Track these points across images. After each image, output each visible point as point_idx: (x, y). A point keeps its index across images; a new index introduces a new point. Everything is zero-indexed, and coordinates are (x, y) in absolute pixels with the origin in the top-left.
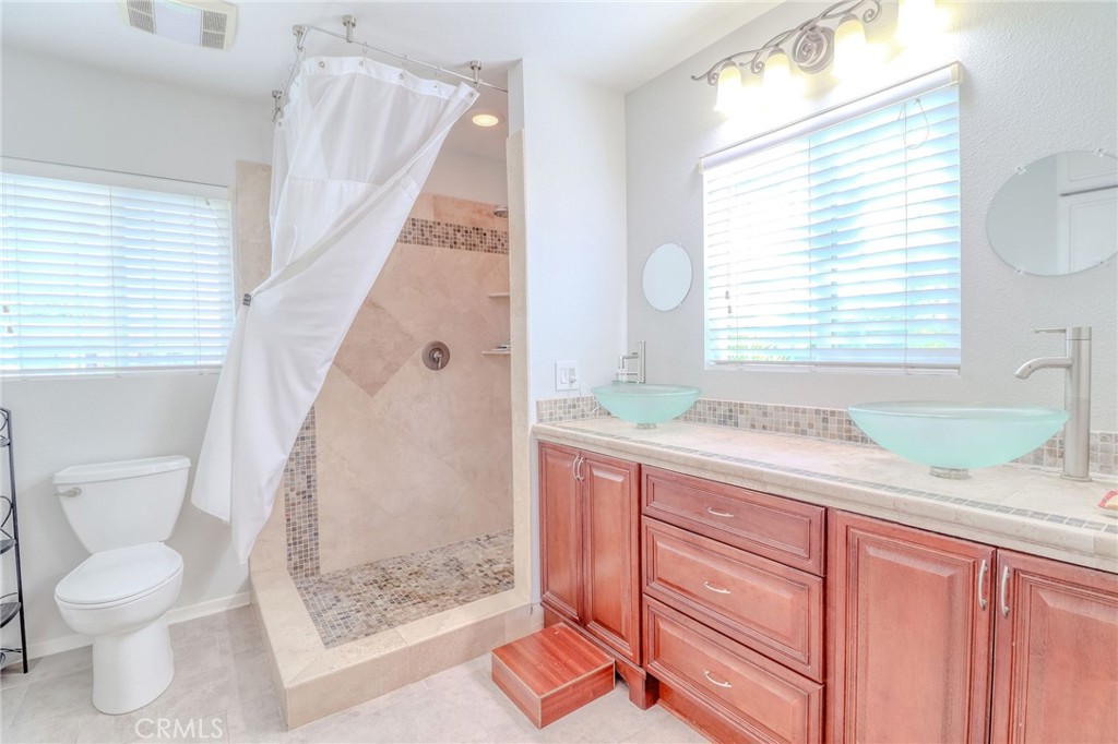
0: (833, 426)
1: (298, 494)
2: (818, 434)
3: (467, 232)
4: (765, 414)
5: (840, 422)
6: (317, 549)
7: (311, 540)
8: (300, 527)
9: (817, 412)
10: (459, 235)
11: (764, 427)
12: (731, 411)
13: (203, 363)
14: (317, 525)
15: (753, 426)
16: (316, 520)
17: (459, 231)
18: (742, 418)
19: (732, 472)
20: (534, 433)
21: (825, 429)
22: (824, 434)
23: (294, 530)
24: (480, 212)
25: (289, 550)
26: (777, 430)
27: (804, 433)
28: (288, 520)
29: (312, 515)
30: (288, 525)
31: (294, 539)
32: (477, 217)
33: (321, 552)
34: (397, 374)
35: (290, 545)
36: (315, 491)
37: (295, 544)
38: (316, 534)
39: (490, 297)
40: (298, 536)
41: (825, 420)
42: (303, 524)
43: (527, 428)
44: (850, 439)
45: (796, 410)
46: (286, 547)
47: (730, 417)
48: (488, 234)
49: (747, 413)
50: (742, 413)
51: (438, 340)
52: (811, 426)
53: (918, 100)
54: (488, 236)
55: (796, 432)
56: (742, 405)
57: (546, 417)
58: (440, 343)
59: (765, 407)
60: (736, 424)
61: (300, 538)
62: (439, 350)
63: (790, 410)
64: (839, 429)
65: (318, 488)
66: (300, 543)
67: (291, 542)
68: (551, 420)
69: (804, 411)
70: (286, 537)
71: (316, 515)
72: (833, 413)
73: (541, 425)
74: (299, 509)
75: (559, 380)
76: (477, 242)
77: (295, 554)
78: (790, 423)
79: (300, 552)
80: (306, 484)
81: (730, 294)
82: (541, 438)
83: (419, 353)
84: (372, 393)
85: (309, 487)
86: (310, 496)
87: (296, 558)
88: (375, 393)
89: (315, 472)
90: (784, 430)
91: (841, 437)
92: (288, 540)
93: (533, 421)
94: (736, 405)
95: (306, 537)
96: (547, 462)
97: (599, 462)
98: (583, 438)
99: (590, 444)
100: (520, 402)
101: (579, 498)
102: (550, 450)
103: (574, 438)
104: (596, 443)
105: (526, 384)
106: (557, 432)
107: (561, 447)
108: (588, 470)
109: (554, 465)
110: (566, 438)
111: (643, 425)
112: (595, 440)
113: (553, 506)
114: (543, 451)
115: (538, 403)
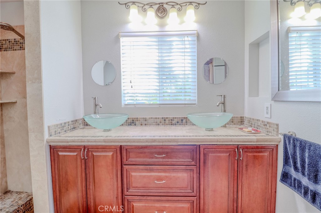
0: (167, 122)
2: (163, 125)
4: (146, 120)
5: (169, 120)
9: (163, 118)
11: (146, 125)
12: (133, 120)
15: (141, 125)
18: (137, 123)
19: (167, 141)
20: (47, 142)
21: (165, 123)
22: (165, 124)
26: (150, 125)
27: (159, 125)
41: (165, 120)
43: (43, 141)
44: (172, 124)
45: (156, 118)
47: (133, 123)
49: (139, 120)
50: (137, 121)
52: (161, 122)
53: (188, 37)
55: (156, 125)
56: (137, 118)
57: (53, 133)
59: (146, 118)
60: (135, 125)
63: (154, 118)
64: (169, 122)
68: (55, 134)
69: (158, 118)
72: (167, 118)
73: (51, 138)
78: (154, 122)
81: (132, 82)
82: (52, 144)
90: (152, 125)
91: (169, 124)
93: (46, 136)
94: (135, 118)
96: (58, 155)
97: (97, 149)
98: (87, 140)
99: (92, 142)
100: (37, 128)
101: (84, 167)
102: (61, 149)
103: (81, 141)
104: (96, 141)
105: (41, 118)
106: (67, 139)
107: (69, 147)
108: (90, 153)
109: (65, 156)
110: (74, 142)
111: (108, 130)
112: (95, 140)
113: (64, 175)
114: (54, 150)
115: (49, 127)
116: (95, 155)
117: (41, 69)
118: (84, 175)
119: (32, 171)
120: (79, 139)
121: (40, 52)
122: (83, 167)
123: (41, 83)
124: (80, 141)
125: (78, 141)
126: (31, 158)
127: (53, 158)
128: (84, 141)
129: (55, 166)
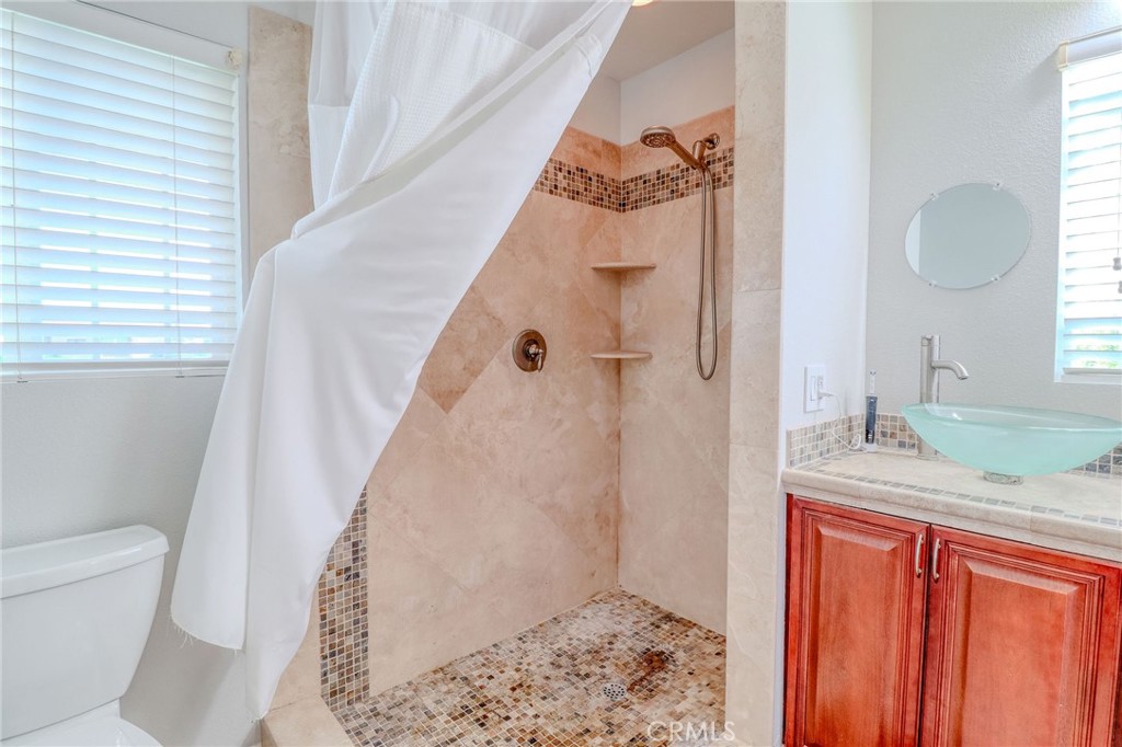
1: (338, 574)
3: (569, 172)
6: (365, 658)
7: (357, 645)
8: (341, 627)
10: (560, 176)
13: (185, 356)
14: (366, 620)
16: (365, 612)
17: (560, 170)
20: (783, 483)
23: (332, 632)
24: (585, 146)
25: (324, 665)
28: (323, 617)
29: (359, 605)
30: (323, 626)
31: (332, 647)
32: (581, 152)
33: (373, 661)
34: (480, 377)
35: (325, 658)
36: (364, 566)
37: (333, 654)
38: (365, 635)
39: (595, 269)
40: (337, 641)
42: (345, 621)
43: (774, 476)
46: (320, 661)
47: (1118, 459)
48: (594, 179)
51: (533, 328)
54: (594, 183)
57: (797, 456)
58: (535, 333)
61: (342, 643)
62: (535, 342)
65: (369, 561)
66: (341, 651)
67: (327, 652)
68: (801, 460)
70: (319, 646)
71: (365, 604)
73: (794, 470)
74: (340, 598)
75: (808, 396)
76: (581, 188)
77: (332, 671)
79: (340, 667)
80: (351, 557)
82: (797, 493)
83: (509, 345)
84: (446, 407)
85: (355, 560)
86: (357, 575)
87: (333, 678)
88: (451, 408)
89: (364, 535)
92: (322, 649)
93: (782, 466)
95: (349, 641)
96: (819, 536)
97: (992, 551)
98: (947, 505)
99: (971, 518)
100: (756, 432)
101: (920, 607)
102: (829, 516)
103: (916, 504)
104: (991, 518)
105: (773, 402)
106: (859, 488)
107: (863, 515)
108: (954, 562)
109: (842, 543)
110: (883, 501)
111: (1009, 477)
112: (988, 512)
113: (834, 610)
114: (800, 514)
115: (789, 434)
116: (980, 577)
117: (781, 242)
118: (916, 636)
119: (729, 562)
120: (910, 497)
121: (781, 189)
122: (918, 604)
123: (779, 288)
124: (911, 502)
125: (906, 502)
126: (732, 523)
127: (796, 540)
128: (929, 506)
129: (802, 567)
